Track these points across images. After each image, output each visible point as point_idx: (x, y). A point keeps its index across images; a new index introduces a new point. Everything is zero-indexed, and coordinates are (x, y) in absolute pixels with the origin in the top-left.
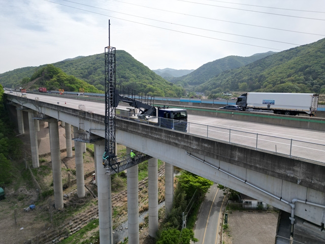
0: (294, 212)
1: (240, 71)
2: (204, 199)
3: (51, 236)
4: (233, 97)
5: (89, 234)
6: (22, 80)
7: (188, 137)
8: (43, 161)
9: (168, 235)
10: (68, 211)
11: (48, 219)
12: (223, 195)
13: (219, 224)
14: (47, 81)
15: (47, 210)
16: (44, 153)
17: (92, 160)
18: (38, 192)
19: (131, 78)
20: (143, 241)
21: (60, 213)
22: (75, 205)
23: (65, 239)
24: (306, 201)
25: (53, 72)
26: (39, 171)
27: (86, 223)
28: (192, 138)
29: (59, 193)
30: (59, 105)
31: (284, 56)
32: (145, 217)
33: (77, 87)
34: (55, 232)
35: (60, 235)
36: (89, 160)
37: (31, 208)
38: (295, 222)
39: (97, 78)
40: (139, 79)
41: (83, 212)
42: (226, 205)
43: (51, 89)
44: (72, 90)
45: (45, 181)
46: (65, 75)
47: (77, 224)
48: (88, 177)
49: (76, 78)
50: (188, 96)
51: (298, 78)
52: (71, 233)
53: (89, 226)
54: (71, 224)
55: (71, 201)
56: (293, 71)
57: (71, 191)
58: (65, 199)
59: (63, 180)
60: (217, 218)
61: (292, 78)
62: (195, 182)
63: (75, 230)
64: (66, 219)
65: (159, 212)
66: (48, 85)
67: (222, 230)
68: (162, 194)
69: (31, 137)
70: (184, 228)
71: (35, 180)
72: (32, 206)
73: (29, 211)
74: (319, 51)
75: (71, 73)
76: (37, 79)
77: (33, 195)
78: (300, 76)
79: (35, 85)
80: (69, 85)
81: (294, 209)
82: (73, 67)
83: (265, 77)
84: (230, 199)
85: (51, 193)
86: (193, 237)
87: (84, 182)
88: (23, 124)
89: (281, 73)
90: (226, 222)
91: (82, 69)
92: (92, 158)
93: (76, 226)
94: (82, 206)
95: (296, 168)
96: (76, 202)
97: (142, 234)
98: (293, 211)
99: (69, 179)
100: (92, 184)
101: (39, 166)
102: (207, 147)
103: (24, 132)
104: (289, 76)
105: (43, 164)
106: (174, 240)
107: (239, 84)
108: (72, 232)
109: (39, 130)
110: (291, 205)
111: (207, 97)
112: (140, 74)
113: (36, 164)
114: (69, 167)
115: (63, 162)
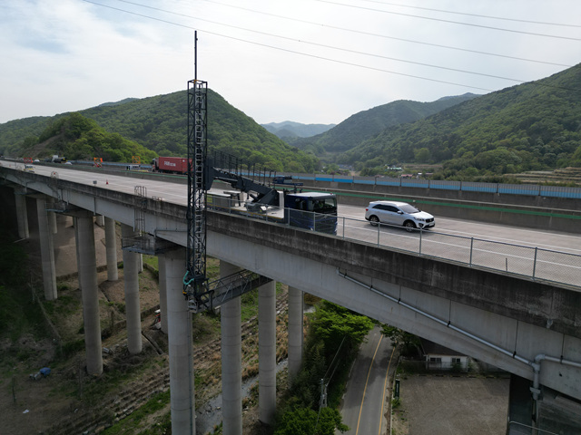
0: (539, 379)
1: (416, 127)
2: (356, 354)
3: (80, 425)
4: (404, 173)
5: (151, 419)
6: (23, 141)
7: (341, 243)
8: (65, 288)
9: (296, 419)
10: (111, 378)
11: (75, 394)
12: (391, 348)
13: (384, 398)
14: (69, 143)
15: (73, 377)
16: (66, 274)
17: (155, 286)
18: (56, 344)
19: (222, 137)
20: (248, 430)
21: (97, 382)
22: (125, 367)
23: (105, 429)
24: (562, 358)
25: (80, 127)
26: (57, 305)
27: (144, 399)
28: (349, 246)
29: (94, 346)
30: (97, 185)
31: (493, 102)
32: (250, 387)
33: (125, 153)
34: (88, 417)
35: (97, 423)
36: (147, 286)
37: (42, 374)
38: (540, 397)
39: (161, 137)
40: (238, 140)
41: (138, 380)
42: (396, 365)
43: (78, 157)
44: (116, 159)
45: (69, 323)
46: (102, 131)
47: (128, 402)
48: (147, 316)
49: (123, 138)
50: (325, 171)
51: (517, 140)
52: (118, 419)
53: (149, 405)
54: (117, 402)
55: (116, 360)
56: (508, 128)
57: (116, 342)
58: (105, 357)
59: (102, 322)
60: (381, 389)
61: (507, 140)
62: (342, 325)
63: (124, 413)
64: (108, 394)
65: (277, 378)
66: (71, 150)
67: (389, 409)
68: (282, 346)
69: (42, 245)
70: (324, 406)
71: (50, 323)
72: (44, 370)
73: (39, 380)
74: (554, 93)
75: (113, 129)
76: (52, 139)
77: (47, 349)
78: (520, 137)
79: (48, 150)
80: (111, 150)
81: (539, 372)
82: (117, 118)
83: (460, 139)
84: (403, 354)
85: (80, 346)
86: (339, 423)
87: (140, 325)
88: (26, 221)
89: (488, 131)
90: (397, 394)
91: (134, 122)
92: (153, 283)
93: (127, 405)
94: (137, 368)
95: (543, 300)
96: (125, 363)
97: (247, 418)
98: (536, 376)
99: (112, 320)
100: (155, 329)
101: (56, 297)
102: (378, 263)
103: (28, 236)
104: (502, 136)
105: (64, 294)
106: (306, 428)
107: (415, 150)
108: (118, 416)
109: (56, 232)
110: (533, 365)
111: (360, 172)
112: (238, 132)
113: (52, 293)
114: (112, 299)
115: (101, 289)
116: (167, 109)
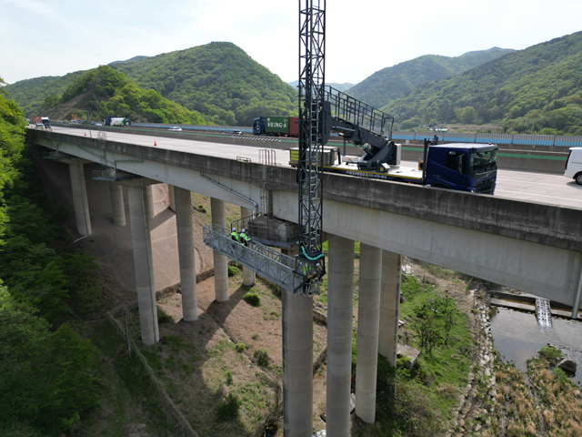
1: (453, 84)
19: (252, 96)
25: (112, 82)
31: (541, 55)
39: (186, 97)
40: (267, 99)
46: (138, 88)
61: (575, 96)
66: (106, 110)
76: (79, 98)
80: (150, 110)
82: (134, 76)
83: (510, 96)
88: (87, 210)
89: (543, 87)
91: (152, 80)
101: (158, 338)
103: (90, 232)
107: (457, 110)
112: (267, 90)
113: (153, 334)
114: (236, 338)
115: (214, 318)
116: (188, 66)
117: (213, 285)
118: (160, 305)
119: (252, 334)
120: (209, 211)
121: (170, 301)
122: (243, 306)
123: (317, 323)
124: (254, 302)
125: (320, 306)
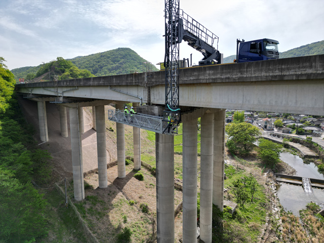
26: (87, 207)
46: (78, 69)
76: (45, 75)
88: (46, 128)
101: (84, 197)
103: (48, 140)
113: (81, 195)
114: (130, 198)
115: (117, 187)
116: (106, 60)
117: (117, 170)
118: (86, 180)
119: (139, 195)
120: (115, 131)
121: (91, 178)
122: (133, 180)
123: (177, 190)
124: (140, 178)
125: (178, 181)
